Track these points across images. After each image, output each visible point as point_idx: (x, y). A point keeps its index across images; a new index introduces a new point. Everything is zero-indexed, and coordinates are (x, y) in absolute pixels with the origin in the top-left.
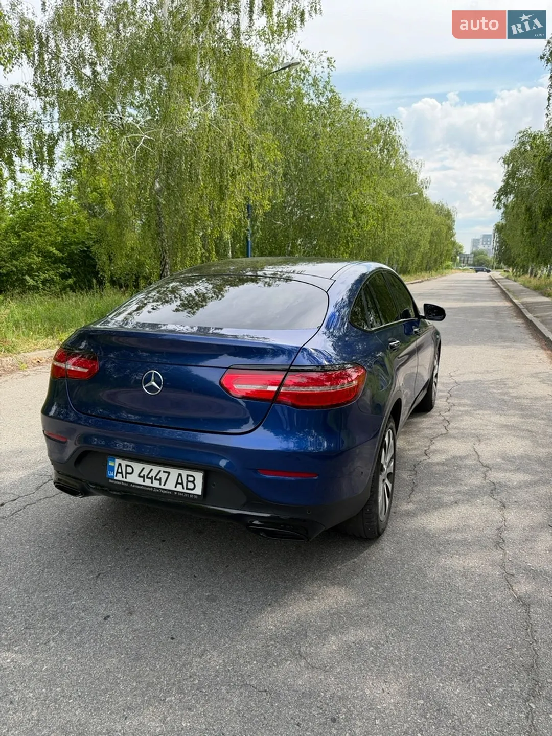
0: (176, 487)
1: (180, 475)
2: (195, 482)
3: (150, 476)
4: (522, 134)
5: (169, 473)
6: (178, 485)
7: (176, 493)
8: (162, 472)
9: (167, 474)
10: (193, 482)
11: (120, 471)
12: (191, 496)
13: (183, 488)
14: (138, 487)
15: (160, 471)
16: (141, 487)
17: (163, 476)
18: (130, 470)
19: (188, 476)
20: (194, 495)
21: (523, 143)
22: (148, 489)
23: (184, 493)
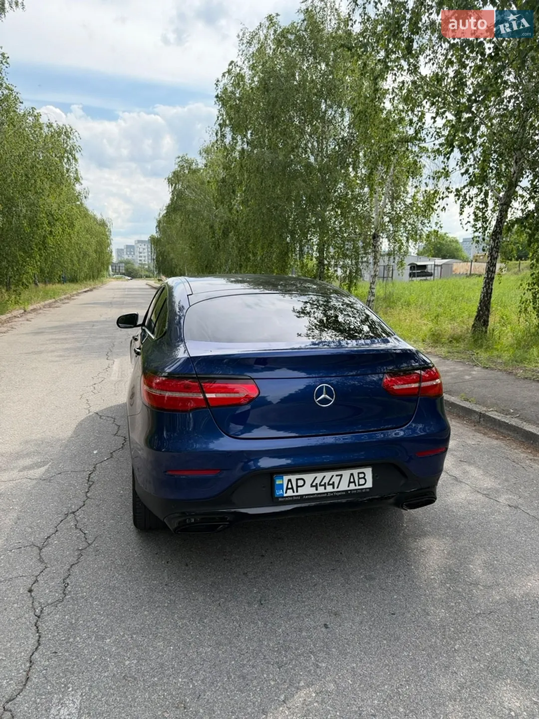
0: (349, 486)
1: (352, 474)
2: (366, 477)
3: (323, 483)
4: (180, 159)
5: (341, 475)
6: (351, 484)
7: (349, 492)
8: (335, 476)
9: (340, 477)
10: (364, 478)
11: (290, 486)
12: (363, 491)
13: (356, 485)
14: (312, 497)
15: (333, 476)
16: (315, 496)
17: (336, 480)
18: (300, 483)
19: (359, 473)
20: (366, 489)
21: (182, 167)
22: (322, 495)
23: (356, 490)
